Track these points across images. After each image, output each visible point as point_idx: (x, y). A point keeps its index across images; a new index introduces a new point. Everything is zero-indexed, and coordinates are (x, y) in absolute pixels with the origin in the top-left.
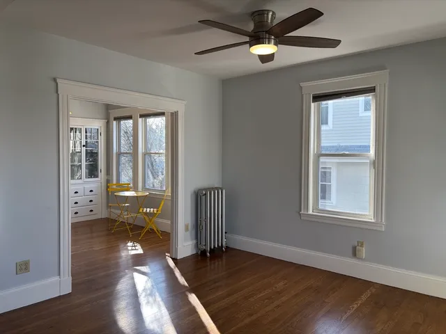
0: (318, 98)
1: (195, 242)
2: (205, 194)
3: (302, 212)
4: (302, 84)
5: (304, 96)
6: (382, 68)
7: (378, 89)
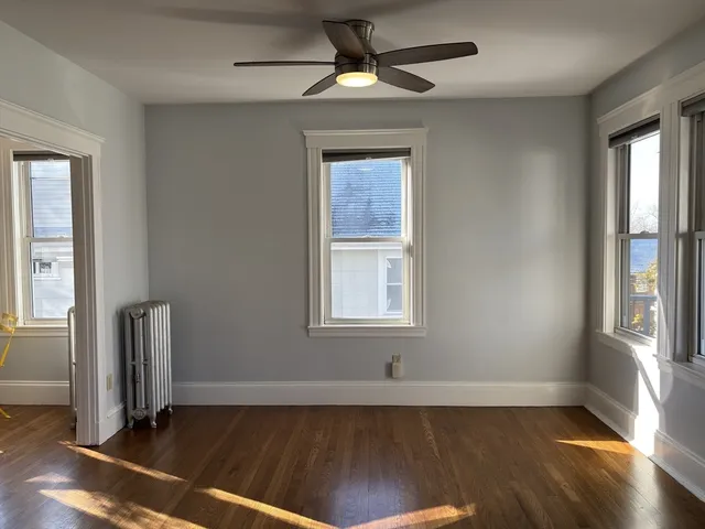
0: (330, 156)
1: (121, 407)
2: (145, 314)
3: (311, 326)
4: (306, 133)
5: (309, 151)
6: (419, 125)
7: (414, 152)
